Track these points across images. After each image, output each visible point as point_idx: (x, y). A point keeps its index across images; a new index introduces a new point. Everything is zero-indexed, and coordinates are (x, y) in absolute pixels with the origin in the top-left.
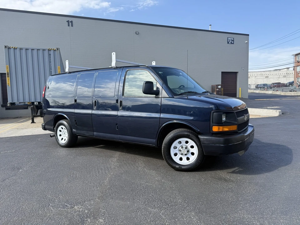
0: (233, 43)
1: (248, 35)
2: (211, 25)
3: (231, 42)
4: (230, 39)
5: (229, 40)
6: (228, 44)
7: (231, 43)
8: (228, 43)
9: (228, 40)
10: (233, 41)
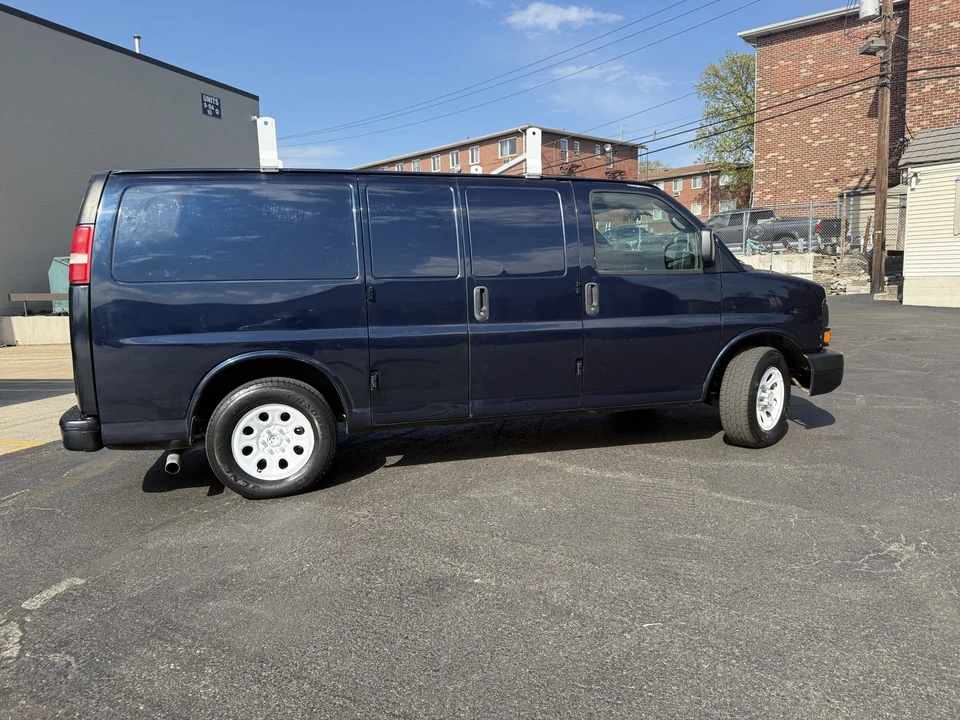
0: (219, 116)
1: (256, 98)
2: (139, 38)
3: (213, 112)
4: (209, 100)
5: (208, 103)
6: (205, 116)
7: (214, 114)
8: (205, 111)
9: (203, 102)
10: (219, 107)
